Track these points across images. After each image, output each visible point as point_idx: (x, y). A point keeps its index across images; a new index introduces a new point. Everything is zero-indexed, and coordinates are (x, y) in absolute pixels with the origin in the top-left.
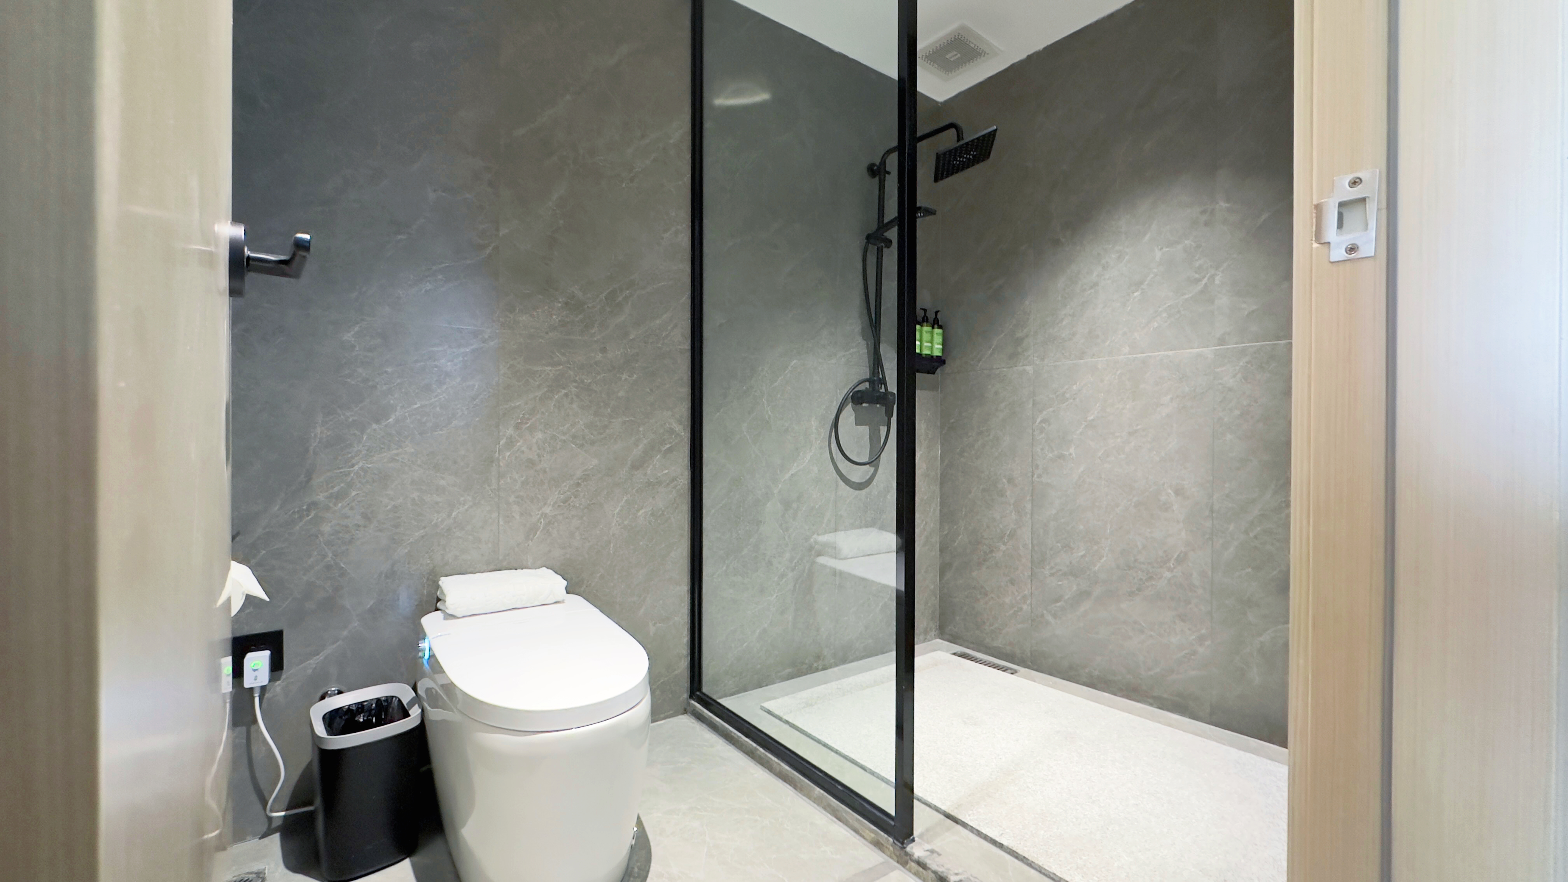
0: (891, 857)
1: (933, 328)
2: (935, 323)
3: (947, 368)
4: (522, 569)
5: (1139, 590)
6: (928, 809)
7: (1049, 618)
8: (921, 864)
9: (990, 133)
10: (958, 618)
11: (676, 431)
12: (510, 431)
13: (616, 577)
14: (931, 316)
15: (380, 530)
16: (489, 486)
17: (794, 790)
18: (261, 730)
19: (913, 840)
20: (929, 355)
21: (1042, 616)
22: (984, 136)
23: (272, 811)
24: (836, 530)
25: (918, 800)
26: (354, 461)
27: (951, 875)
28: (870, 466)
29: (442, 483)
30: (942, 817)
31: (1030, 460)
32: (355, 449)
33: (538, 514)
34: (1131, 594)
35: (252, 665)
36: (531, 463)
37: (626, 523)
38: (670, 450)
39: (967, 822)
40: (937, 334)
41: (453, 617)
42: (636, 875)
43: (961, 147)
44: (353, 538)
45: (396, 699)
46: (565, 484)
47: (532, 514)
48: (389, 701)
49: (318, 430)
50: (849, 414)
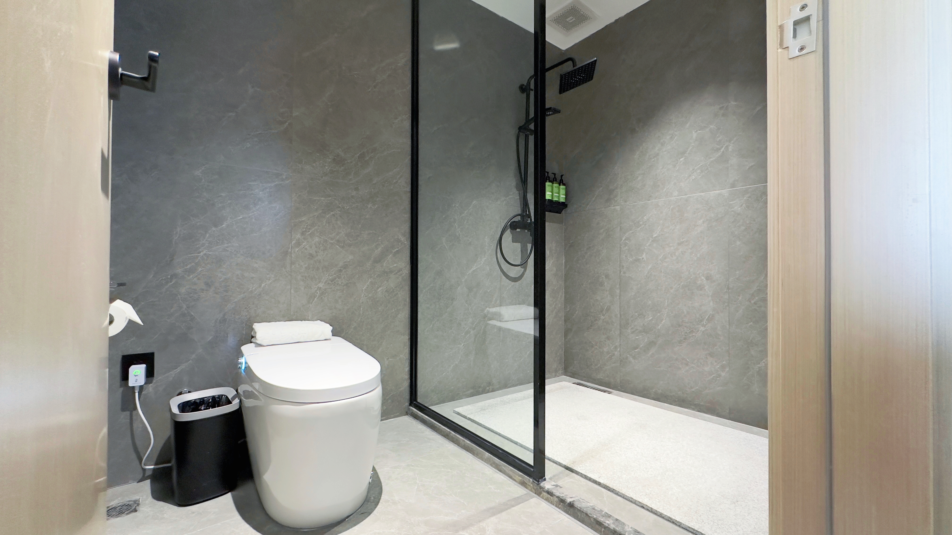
0: (531, 491)
1: (560, 185)
2: (561, 182)
3: (569, 210)
4: (305, 321)
5: (685, 339)
6: (555, 465)
7: (631, 359)
8: (549, 493)
9: (592, 62)
10: (575, 362)
11: (401, 240)
12: (299, 236)
13: (364, 329)
14: (559, 178)
15: (216, 293)
16: (285, 268)
17: (473, 456)
18: (139, 413)
19: (545, 480)
20: (557, 201)
21: (627, 358)
22: (588, 64)
23: (145, 465)
24: (501, 306)
25: (549, 460)
26: (200, 250)
27: (568, 498)
28: (521, 267)
29: (256, 265)
30: (564, 469)
31: (619, 263)
32: (201, 243)
33: (315, 288)
34: (680, 342)
35: (134, 372)
36: (311, 256)
37: (370, 295)
38: (397, 252)
39: (578, 471)
40: (562, 189)
41: (260, 345)
42: (372, 501)
43: (575, 70)
44: (199, 298)
45: (225, 396)
46: (332, 270)
47: (312, 287)
48: (220, 398)
49: (178, 229)
50: (508, 236)
